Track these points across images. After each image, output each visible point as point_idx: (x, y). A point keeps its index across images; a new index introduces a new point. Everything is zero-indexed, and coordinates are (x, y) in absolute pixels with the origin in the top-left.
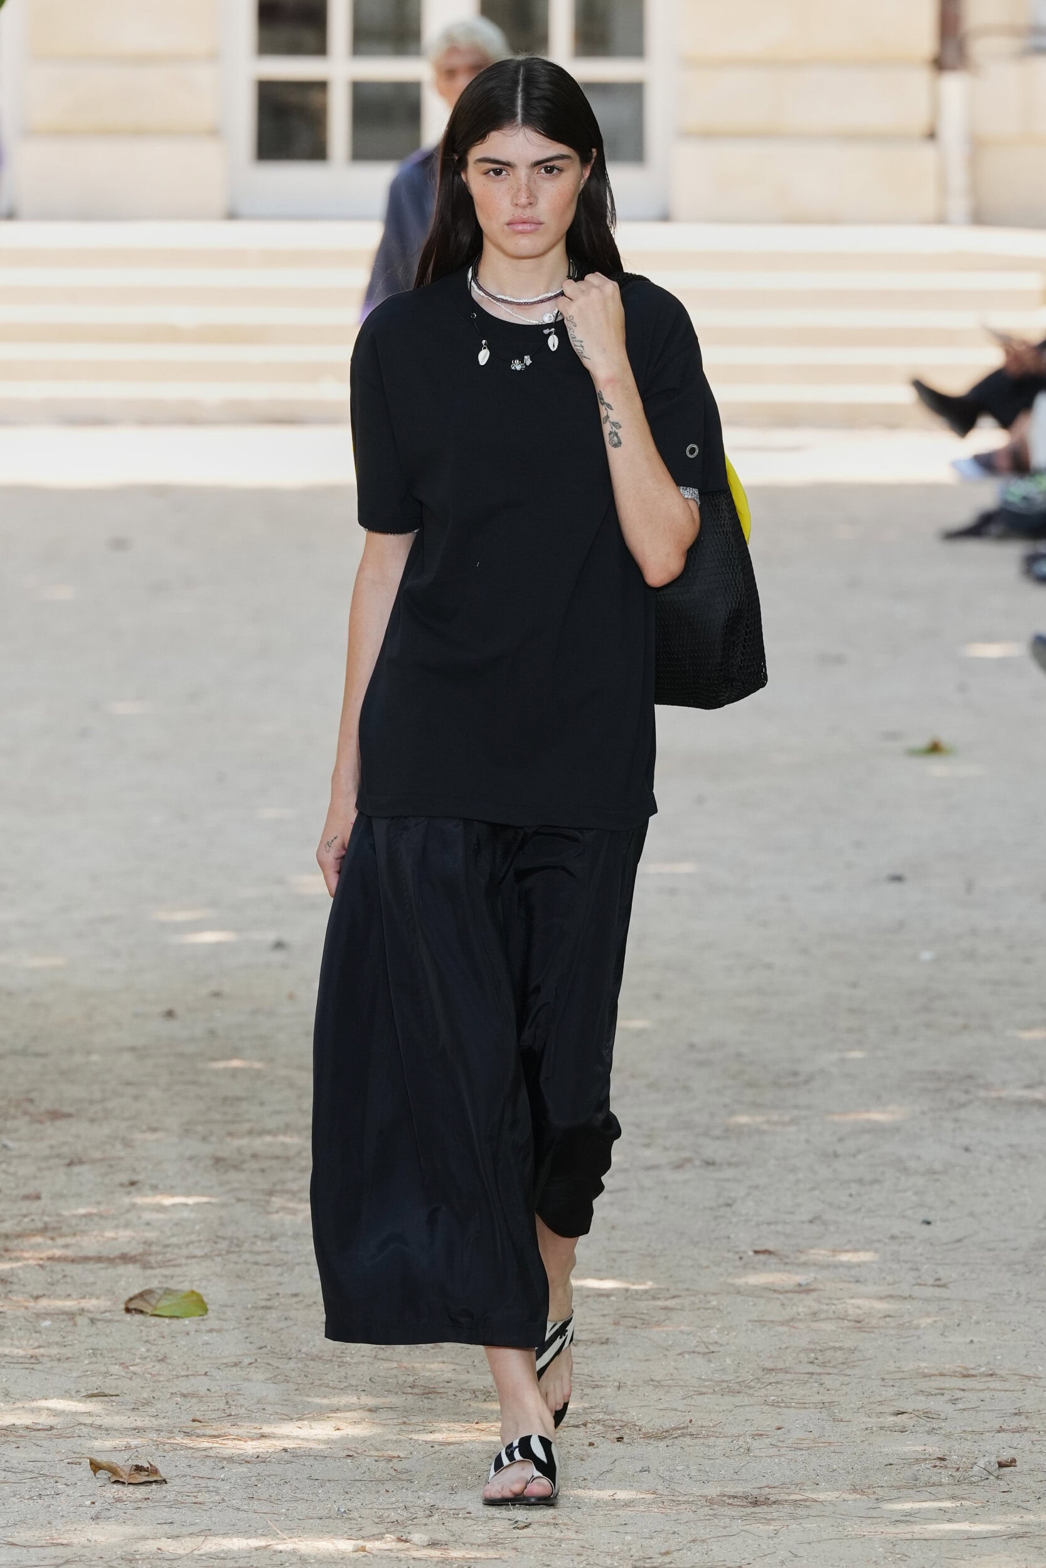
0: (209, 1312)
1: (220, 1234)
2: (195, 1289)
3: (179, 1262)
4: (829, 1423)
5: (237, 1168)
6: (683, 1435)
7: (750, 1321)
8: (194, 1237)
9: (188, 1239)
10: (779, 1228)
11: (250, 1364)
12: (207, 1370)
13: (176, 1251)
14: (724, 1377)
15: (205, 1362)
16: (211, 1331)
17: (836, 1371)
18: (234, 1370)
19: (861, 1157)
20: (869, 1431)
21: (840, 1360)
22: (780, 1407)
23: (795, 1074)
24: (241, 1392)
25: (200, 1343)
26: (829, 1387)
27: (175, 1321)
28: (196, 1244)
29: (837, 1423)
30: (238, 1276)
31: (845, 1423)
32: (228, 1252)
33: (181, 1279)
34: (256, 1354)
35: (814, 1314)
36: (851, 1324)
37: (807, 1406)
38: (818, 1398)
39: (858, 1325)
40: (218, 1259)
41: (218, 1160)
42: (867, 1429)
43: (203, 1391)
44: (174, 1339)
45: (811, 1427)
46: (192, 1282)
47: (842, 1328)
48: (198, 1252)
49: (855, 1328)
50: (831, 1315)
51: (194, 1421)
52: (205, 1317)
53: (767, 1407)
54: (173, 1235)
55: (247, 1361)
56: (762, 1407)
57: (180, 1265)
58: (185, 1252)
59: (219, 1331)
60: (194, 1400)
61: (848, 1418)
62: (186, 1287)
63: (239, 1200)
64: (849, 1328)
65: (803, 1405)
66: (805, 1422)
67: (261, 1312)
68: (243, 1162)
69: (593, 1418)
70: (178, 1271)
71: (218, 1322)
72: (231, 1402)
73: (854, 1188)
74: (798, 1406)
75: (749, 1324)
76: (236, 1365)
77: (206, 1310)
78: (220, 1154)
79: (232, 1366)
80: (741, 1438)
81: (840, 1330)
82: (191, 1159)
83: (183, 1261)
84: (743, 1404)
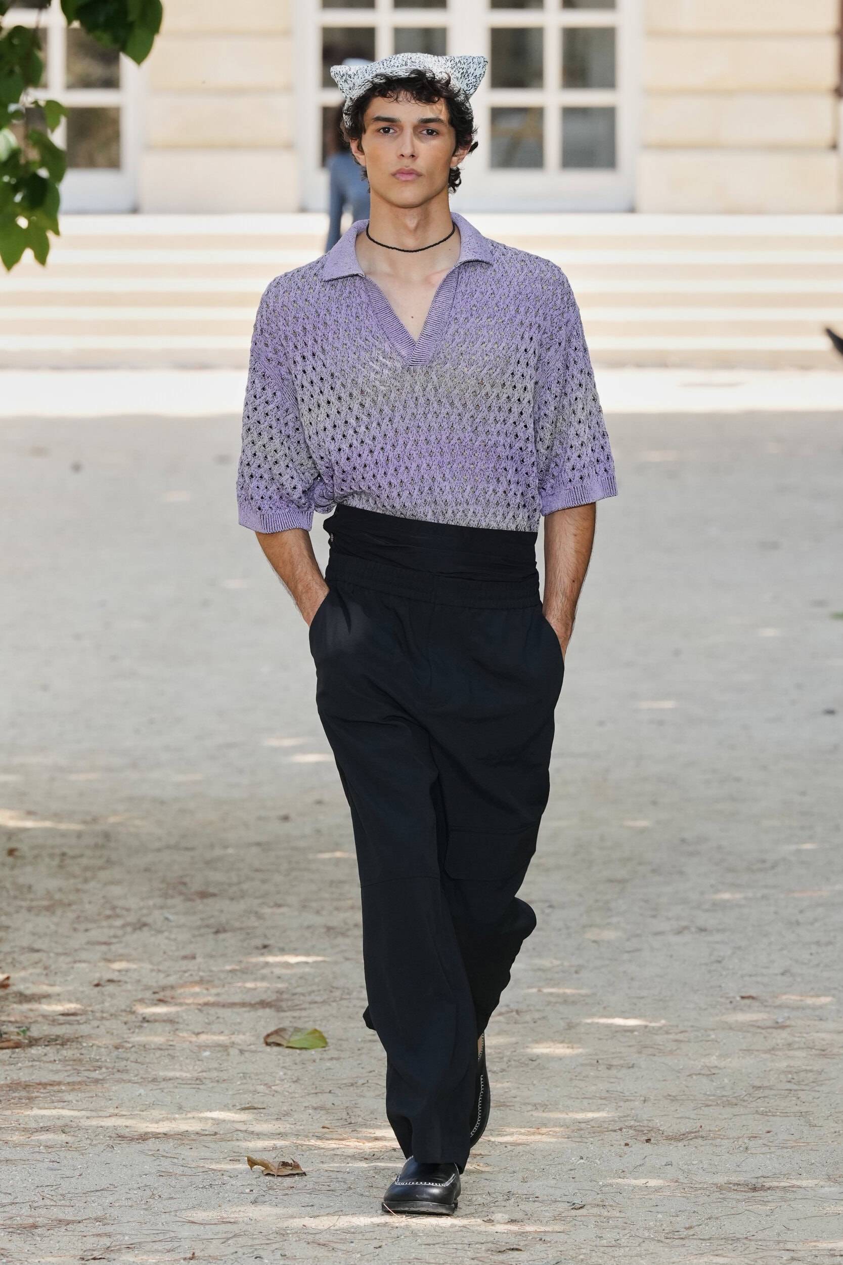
0: (329, 1044)
1: (334, 985)
2: (318, 1028)
3: (303, 1006)
4: (806, 1128)
5: (343, 934)
6: (696, 1137)
7: (741, 1050)
8: (315, 988)
9: (310, 989)
10: (759, 979)
11: (363, 1084)
12: (331, 1089)
13: (302, 998)
14: (724, 1093)
15: (329, 1083)
16: (332, 1059)
17: (808, 1088)
18: (351, 1088)
19: (817, 925)
20: (837, 1134)
21: (811, 1080)
22: (768, 1116)
23: (764, 861)
24: (357, 1106)
25: (324, 1068)
26: (804, 1100)
27: (304, 1051)
28: (316, 993)
29: (812, 1128)
30: (350, 1017)
31: (819, 1128)
32: (341, 999)
33: (307, 1019)
34: (367, 1076)
35: (790, 1045)
36: (818, 1052)
37: (789, 1114)
38: (797, 1108)
39: (824, 1053)
40: (334, 1004)
41: (329, 929)
42: (835, 1132)
43: (329, 1105)
44: (304, 1066)
45: (793, 1131)
46: (315, 1021)
47: (811, 1055)
48: (318, 999)
49: (822, 1055)
50: (802, 1045)
51: (324, 1127)
52: (327, 1048)
53: (758, 1116)
54: (298, 986)
55: (360, 1082)
56: (755, 1115)
57: (305, 1009)
58: (308, 999)
59: (338, 1059)
60: (322, 1112)
61: (820, 1124)
62: (310, 1026)
63: (347, 959)
64: (816, 1055)
65: (785, 1114)
66: (788, 1127)
67: (369, 1045)
68: (348, 930)
69: (626, 1124)
70: (304, 1013)
71: (337, 1052)
72: (351, 1114)
73: (814, 949)
74: (782, 1115)
75: (740, 1052)
76: (352, 1085)
77: (326, 1043)
78: (330, 924)
79: (349, 1086)
80: (740, 1140)
81: (809, 1057)
82: (308, 927)
83: (307, 1006)
84: (739, 1113)
